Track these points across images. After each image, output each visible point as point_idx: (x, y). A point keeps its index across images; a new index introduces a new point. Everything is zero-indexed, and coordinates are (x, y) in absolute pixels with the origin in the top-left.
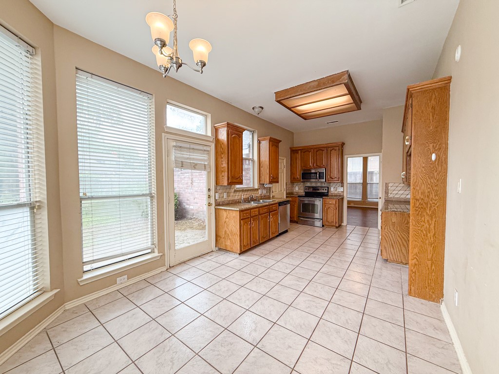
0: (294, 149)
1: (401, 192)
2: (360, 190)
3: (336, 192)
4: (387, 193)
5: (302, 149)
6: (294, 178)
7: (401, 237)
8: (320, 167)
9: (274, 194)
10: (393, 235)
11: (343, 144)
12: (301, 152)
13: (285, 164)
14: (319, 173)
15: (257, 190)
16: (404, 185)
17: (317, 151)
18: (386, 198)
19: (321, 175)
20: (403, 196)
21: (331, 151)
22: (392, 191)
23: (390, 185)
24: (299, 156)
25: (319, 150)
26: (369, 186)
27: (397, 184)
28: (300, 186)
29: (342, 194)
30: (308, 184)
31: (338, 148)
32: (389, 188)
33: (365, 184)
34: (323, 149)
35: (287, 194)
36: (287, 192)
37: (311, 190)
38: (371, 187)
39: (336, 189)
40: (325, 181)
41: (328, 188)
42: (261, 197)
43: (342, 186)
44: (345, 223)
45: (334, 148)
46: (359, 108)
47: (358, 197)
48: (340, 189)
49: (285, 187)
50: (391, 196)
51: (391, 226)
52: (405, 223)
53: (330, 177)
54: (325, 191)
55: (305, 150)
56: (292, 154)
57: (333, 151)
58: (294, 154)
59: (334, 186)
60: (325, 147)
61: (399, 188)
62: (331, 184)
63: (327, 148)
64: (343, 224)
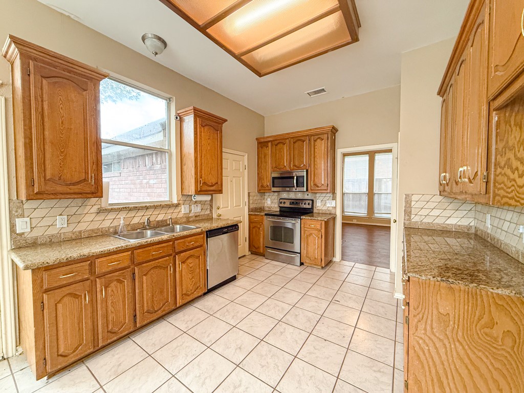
0: (262, 140)
1: (436, 212)
2: (364, 201)
3: (323, 208)
4: (408, 212)
5: (274, 141)
6: (262, 186)
7: (467, 361)
8: (299, 168)
9: (220, 212)
10: (442, 351)
11: (334, 130)
12: (272, 145)
13: (246, 163)
14: (297, 177)
15: (177, 205)
16: (441, 198)
17: (294, 143)
18: (407, 222)
19: (301, 180)
20: (439, 221)
21: (315, 141)
22: (418, 210)
23: (414, 198)
24: (269, 151)
25: (298, 140)
26: (376, 197)
27: (428, 197)
28: (273, 198)
29: (333, 212)
30: (284, 195)
31: (326, 136)
32: (413, 203)
33: (371, 195)
34: (303, 138)
35: (250, 210)
36: (252, 206)
37: (287, 205)
38: (379, 199)
39: (323, 204)
40: (307, 190)
41: (313, 200)
42: (188, 218)
43: (334, 198)
44: (337, 258)
45: (321, 136)
46: (355, 39)
47: (362, 212)
48: (330, 204)
49: (246, 200)
50: (415, 219)
51: (435, 325)
52: (483, 322)
53: (315, 185)
54: (307, 206)
55: (278, 141)
56: (260, 148)
57: (318, 140)
58: (262, 148)
59: (321, 198)
60: (306, 136)
61: (432, 205)
62: (318, 195)
63: (310, 136)
64: (334, 259)
